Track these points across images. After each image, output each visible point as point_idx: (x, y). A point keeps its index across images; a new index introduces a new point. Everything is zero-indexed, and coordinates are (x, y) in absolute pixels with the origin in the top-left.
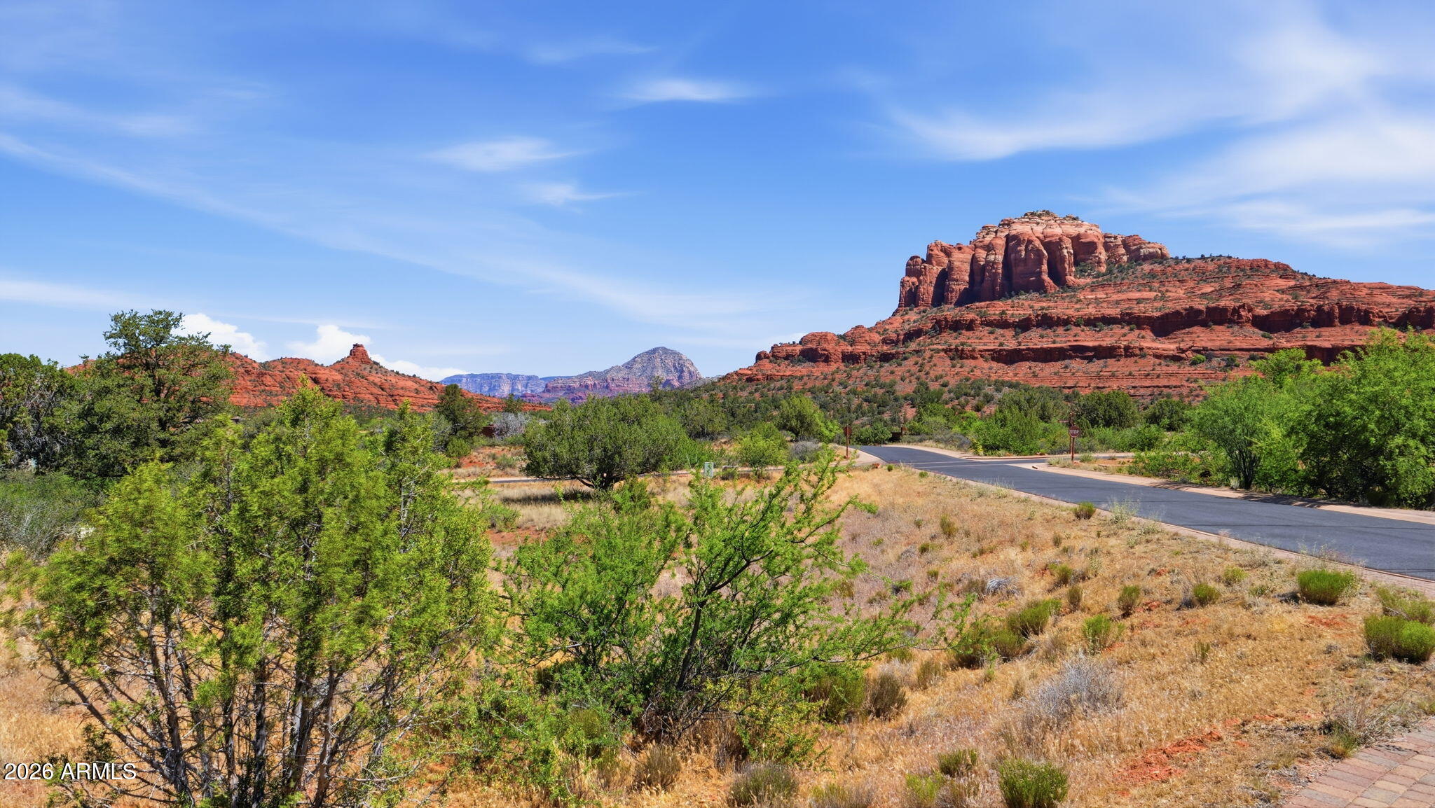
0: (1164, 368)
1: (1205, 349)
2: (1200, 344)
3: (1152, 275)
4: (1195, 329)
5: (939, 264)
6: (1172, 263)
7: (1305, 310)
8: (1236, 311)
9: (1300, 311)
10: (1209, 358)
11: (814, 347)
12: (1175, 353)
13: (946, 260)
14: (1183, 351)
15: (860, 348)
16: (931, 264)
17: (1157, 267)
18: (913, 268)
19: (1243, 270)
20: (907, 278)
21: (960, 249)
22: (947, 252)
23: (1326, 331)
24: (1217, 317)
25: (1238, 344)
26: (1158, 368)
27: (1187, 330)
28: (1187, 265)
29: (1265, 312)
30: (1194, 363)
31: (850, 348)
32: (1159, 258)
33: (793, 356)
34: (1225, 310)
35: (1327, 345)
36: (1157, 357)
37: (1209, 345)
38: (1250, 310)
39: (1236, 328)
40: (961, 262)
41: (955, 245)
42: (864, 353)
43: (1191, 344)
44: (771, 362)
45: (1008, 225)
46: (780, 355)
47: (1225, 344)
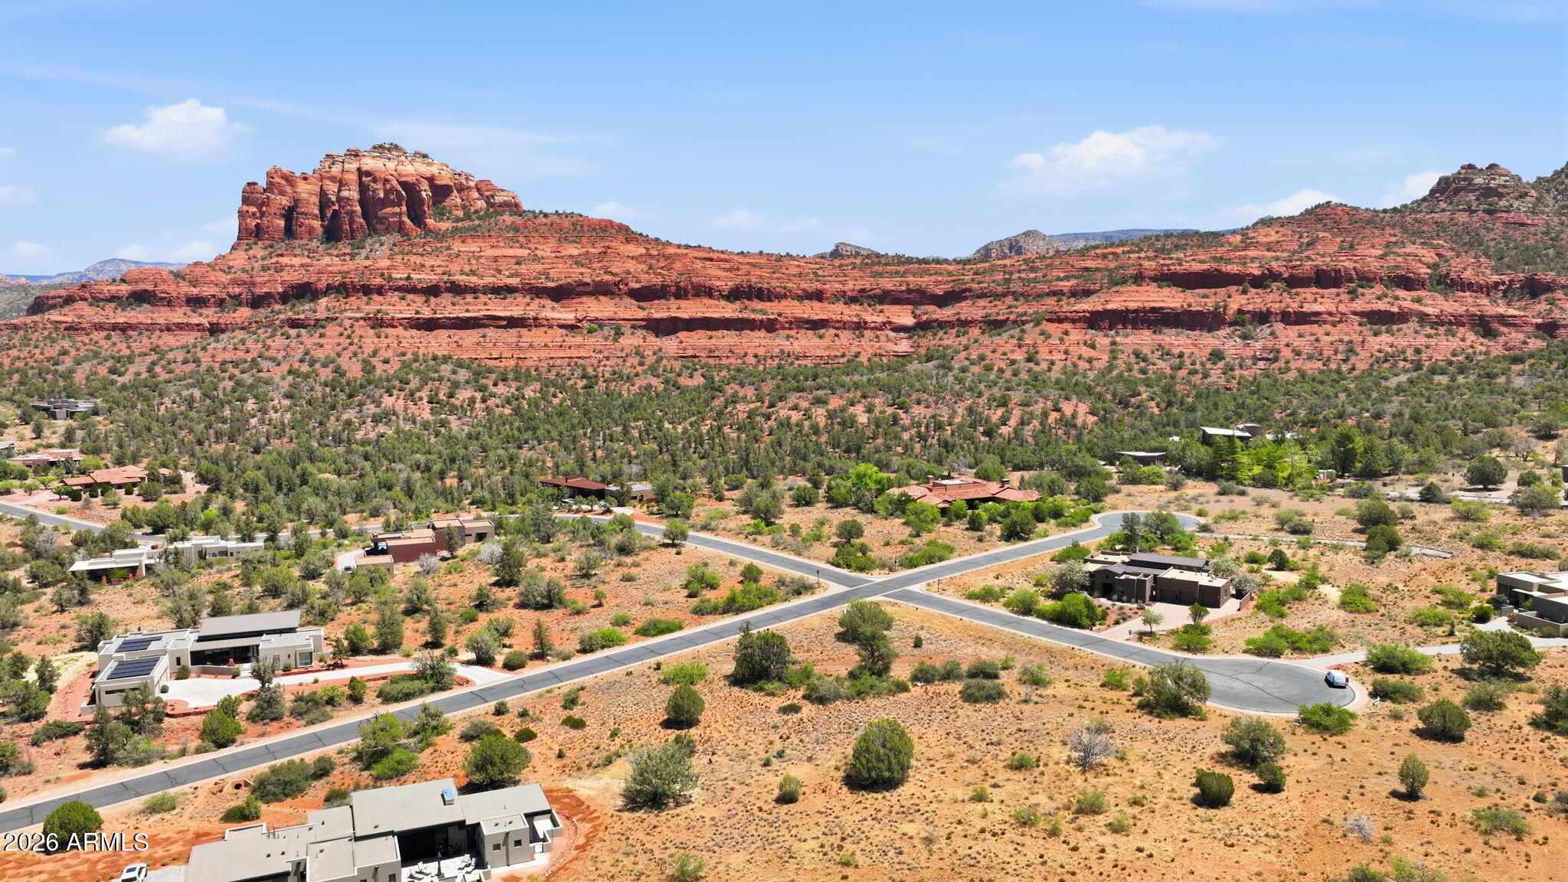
0: (572, 339)
1: (597, 319)
2: (592, 315)
3: (515, 228)
4: (584, 299)
5: (282, 193)
6: (531, 216)
7: (668, 286)
8: (616, 284)
9: (664, 287)
10: (601, 327)
11: (150, 288)
12: (573, 322)
13: (288, 189)
14: (580, 321)
15: (207, 291)
16: (273, 193)
17: (518, 220)
18: (250, 195)
19: (595, 230)
20: (245, 208)
21: (305, 179)
22: (289, 179)
23: (683, 303)
24: (601, 290)
25: (622, 315)
26: (566, 339)
27: (578, 300)
28: (545, 221)
29: (638, 286)
30: (590, 332)
31: (192, 289)
32: (513, 207)
33: (120, 298)
34: (607, 284)
35: (685, 316)
36: (561, 326)
37: (599, 315)
38: (626, 285)
39: (617, 300)
40: (307, 191)
41: (298, 174)
42: (213, 296)
43: (585, 314)
44: (91, 305)
45: (356, 156)
46: (102, 296)
47: (611, 315)
